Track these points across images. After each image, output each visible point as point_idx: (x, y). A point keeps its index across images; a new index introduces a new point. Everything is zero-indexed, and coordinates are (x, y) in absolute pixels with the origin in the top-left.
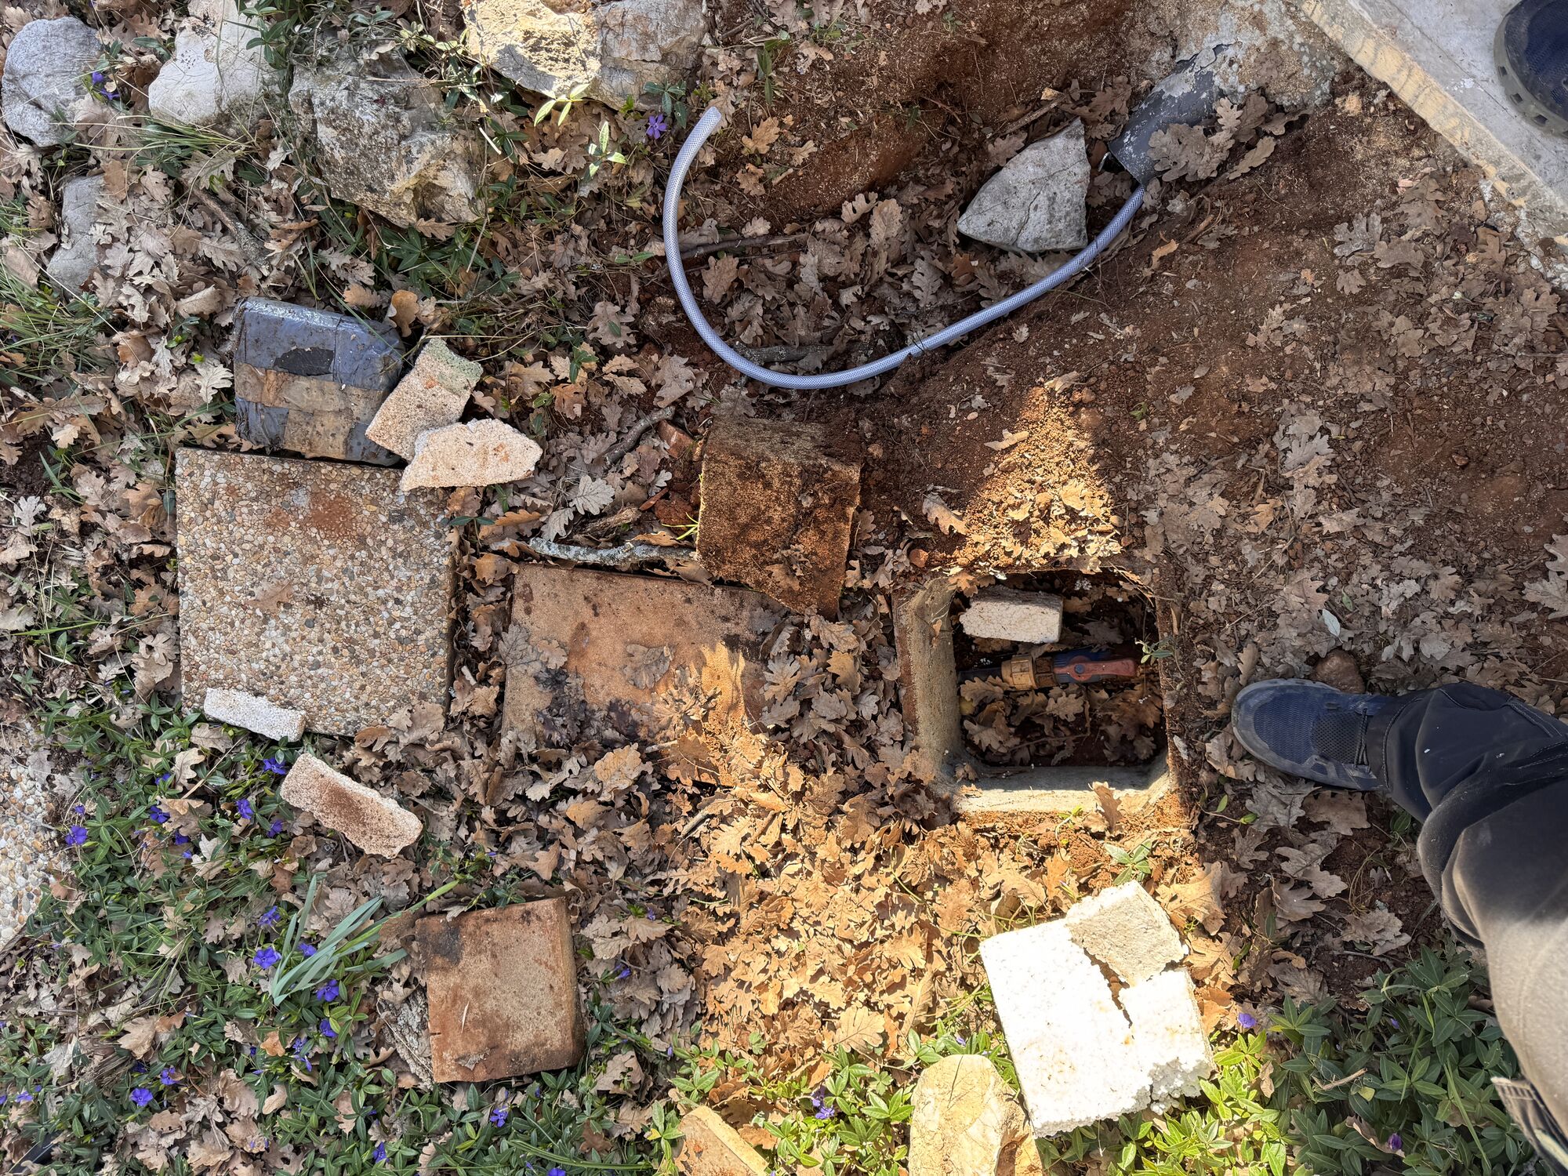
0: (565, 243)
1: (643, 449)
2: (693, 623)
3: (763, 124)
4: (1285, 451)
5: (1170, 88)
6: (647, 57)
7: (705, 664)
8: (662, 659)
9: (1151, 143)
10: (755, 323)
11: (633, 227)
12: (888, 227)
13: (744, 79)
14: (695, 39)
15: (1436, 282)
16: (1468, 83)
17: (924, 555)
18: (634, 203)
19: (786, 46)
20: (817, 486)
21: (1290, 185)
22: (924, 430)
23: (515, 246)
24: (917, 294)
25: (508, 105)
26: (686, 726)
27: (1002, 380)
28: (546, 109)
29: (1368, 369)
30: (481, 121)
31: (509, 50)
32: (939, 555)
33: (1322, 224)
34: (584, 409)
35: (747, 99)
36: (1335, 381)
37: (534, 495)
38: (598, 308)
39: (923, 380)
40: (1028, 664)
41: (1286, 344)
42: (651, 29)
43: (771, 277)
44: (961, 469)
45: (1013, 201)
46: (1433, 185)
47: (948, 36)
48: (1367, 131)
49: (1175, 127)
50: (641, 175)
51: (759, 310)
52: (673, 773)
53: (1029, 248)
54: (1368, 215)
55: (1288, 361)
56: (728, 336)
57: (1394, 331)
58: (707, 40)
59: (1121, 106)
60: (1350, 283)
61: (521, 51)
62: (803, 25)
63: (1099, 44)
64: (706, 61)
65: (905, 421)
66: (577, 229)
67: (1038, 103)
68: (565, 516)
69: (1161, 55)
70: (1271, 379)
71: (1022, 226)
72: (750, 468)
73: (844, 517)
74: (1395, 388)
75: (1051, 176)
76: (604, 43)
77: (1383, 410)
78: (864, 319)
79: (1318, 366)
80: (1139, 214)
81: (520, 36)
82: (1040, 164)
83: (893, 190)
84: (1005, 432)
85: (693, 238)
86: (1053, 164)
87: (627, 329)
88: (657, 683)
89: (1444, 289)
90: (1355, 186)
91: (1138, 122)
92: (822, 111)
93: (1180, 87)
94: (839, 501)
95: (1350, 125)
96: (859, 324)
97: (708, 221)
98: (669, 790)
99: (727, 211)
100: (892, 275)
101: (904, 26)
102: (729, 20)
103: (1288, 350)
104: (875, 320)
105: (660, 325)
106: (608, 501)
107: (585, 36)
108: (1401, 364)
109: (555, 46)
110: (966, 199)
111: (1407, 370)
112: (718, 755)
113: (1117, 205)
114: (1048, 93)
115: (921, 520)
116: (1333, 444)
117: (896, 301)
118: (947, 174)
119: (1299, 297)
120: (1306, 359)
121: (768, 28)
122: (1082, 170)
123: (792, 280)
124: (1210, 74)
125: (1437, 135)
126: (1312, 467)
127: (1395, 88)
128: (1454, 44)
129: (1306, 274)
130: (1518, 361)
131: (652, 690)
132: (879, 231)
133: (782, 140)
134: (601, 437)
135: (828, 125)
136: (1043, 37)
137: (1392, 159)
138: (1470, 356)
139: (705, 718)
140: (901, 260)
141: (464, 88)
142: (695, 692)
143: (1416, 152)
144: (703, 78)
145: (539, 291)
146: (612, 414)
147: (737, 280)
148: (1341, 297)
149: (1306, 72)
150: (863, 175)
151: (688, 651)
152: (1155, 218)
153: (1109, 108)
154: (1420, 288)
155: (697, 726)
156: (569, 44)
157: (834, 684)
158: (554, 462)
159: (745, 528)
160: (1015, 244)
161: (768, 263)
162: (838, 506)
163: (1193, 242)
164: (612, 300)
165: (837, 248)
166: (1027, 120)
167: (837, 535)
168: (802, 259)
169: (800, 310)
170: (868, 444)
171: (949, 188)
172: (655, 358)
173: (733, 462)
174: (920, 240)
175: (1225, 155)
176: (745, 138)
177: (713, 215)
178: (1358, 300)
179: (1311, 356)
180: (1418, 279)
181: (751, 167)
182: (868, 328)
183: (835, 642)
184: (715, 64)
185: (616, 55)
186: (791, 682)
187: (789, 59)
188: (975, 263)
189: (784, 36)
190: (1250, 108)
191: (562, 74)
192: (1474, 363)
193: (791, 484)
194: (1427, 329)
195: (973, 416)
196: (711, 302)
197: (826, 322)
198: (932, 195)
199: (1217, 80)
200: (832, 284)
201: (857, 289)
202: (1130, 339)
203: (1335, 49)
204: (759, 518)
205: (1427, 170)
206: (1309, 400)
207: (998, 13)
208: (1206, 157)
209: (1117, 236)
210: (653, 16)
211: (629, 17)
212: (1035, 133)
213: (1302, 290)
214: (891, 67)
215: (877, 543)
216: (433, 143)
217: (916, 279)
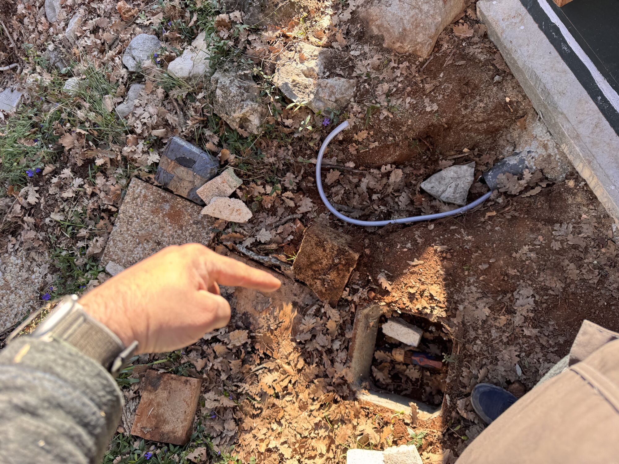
0: (284, 150)
1: (287, 225)
2: (283, 292)
3: (362, 132)
4: (517, 299)
5: (510, 160)
6: (330, 99)
7: (282, 309)
8: (268, 302)
9: (498, 177)
10: (340, 196)
11: (308, 152)
12: (396, 178)
13: (360, 115)
14: (348, 98)
15: (589, 255)
16: (613, 188)
17: (373, 294)
18: (311, 144)
19: (378, 108)
20: (342, 256)
21: (542, 205)
22: (387, 249)
23: (268, 146)
24: (400, 203)
25: (280, 101)
26: (268, 330)
27: (419, 241)
28: (291, 105)
29: (555, 279)
30: (270, 103)
31: (286, 84)
32: (379, 296)
33: (550, 222)
34: (271, 206)
35: (359, 122)
36: (542, 279)
37: (244, 230)
38: (288, 174)
39: (392, 232)
40: (403, 352)
41: (527, 260)
42: (335, 91)
43: (350, 182)
44: (396, 268)
45: (443, 182)
46: (595, 220)
47: (435, 120)
48: (575, 194)
49: (507, 174)
50: (317, 136)
51: (343, 192)
52: (257, 346)
53: (444, 200)
54: (568, 224)
55: (526, 266)
56: (329, 197)
57: (568, 268)
58: (352, 100)
59: (491, 162)
60: (556, 246)
61: (290, 85)
62: (386, 104)
63: (488, 139)
64: (350, 106)
65: (381, 244)
66: (290, 147)
67: (461, 152)
68: (252, 240)
69: (509, 148)
70: (518, 271)
71: (444, 191)
72: (320, 242)
73: (348, 270)
74: (564, 289)
75: (459, 178)
76: (318, 91)
77: (557, 296)
78: (378, 206)
79: (537, 272)
80: (488, 200)
81: (291, 80)
82: (456, 172)
83: (402, 167)
84: (415, 259)
85: (327, 161)
86: (461, 174)
87: (295, 184)
88: (263, 310)
89: (591, 259)
90: (566, 212)
91: (495, 169)
92: (384, 133)
93: (513, 161)
94: (348, 264)
95: (569, 190)
96: (376, 207)
97: (334, 158)
98: (254, 352)
99: (342, 156)
100: (393, 195)
101: (420, 113)
102: (362, 95)
103: (527, 262)
104: (382, 208)
105: (307, 186)
106: (268, 239)
107: (312, 87)
108: (568, 281)
109: (301, 87)
110: (426, 177)
111: (570, 284)
112: (276, 345)
113: (481, 195)
114: (466, 150)
115: (376, 281)
116: (535, 302)
117: (392, 204)
118: (422, 167)
119: (536, 245)
120: (533, 268)
121: (374, 101)
122: (471, 179)
123: (357, 185)
124: (524, 160)
125: (600, 203)
126: (525, 308)
127: (588, 183)
128: (611, 173)
129: (540, 238)
130: (613, 293)
131: (261, 312)
132: (392, 178)
133: (367, 138)
134: (274, 217)
135: (385, 138)
136: (468, 131)
137: (582, 207)
138: (595, 286)
139: (276, 329)
140: (398, 191)
141: (268, 91)
142: (275, 318)
143: (591, 207)
144: (347, 111)
145: (270, 163)
146: (280, 211)
147: (338, 180)
148: (551, 249)
149: (559, 168)
150: (392, 158)
151: (278, 302)
152: (493, 203)
153: (487, 161)
154: (582, 255)
155: (272, 331)
156: (306, 88)
157: (326, 332)
158: (255, 221)
159: (312, 263)
160: (439, 197)
161: (351, 177)
162: (347, 266)
163: (502, 214)
164: (294, 173)
165: (376, 180)
166: (456, 157)
167: (344, 276)
168: (363, 179)
169: (357, 196)
170: (365, 248)
171: (422, 172)
172: (301, 196)
173: (315, 238)
174: (406, 186)
175: (523, 188)
176: (355, 135)
177: (337, 156)
178: (557, 252)
179: (535, 267)
180: (582, 252)
181: (354, 144)
182: (379, 210)
183: (331, 316)
184: (352, 108)
185: (320, 95)
186: (311, 326)
187: (378, 113)
188: (423, 199)
189: (378, 105)
190: (536, 175)
191: (301, 96)
192: (596, 289)
193: (333, 253)
194: (581, 271)
195: (405, 250)
196: (327, 184)
197: (365, 203)
198: (415, 172)
199: (526, 162)
200: (371, 191)
201: (379, 195)
202: (470, 241)
203: (570, 163)
204: (318, 261)
205: (594, 214)
206: (530, 283)
207: (454, 118)
208: (516, 187)
209: (477, 205)
210: (337, 87)
211: (329, 85)
212: (457, 162)
213: (538, 243)
214: (412, 125)
215: (358, 284)
216: (252, 105)
217: (401, 198)
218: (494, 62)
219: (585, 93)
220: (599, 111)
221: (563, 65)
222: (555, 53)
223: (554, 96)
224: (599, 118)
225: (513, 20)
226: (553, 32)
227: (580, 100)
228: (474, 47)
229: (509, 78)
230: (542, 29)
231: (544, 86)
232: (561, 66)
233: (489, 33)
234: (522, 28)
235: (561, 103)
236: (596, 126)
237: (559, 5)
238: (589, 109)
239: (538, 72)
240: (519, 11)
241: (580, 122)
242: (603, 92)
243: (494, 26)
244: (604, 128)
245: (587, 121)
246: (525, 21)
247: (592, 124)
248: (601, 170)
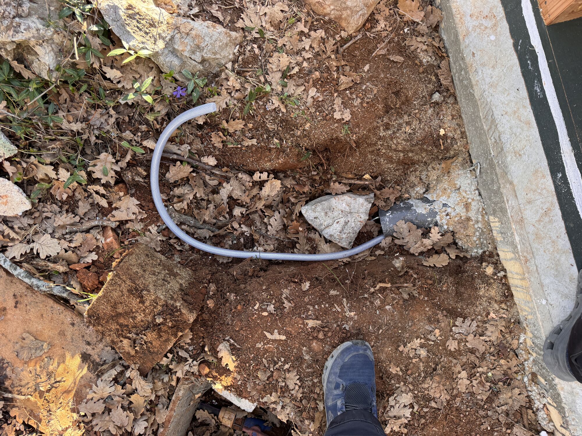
0: (102, 115)
1: (89, 236)
2: (69, 337)
3: (237, 120)
4: (392, 406)
5: (417, 207)
6: (193, 57)
7: (64, 362)
8: (41, 348)
9: (398, 224)
10: (185, 203)
11: (144, 128)
12: (271, 191)
13: (237, 95)
14: (223, 62)
15: (484, 363)
16: (544, 302)
17: (207, 370)
18: (150, 117)
19: (266, 93)
20: (169, 316)
21: (448, 288)
22: (239, 307)
23: (72, 100)
24: (269, 227)
25: (100, 35)
26: (35, 390)
27: (287, 304)
28: (118, 51)
29: (442, 387)
30: (79, 33)
31: (115, 8)
32: (215, 374)
33: (453, 314)
34: (68, 197)
35: (235, 105)
36: (426, 386)
37: (12, 228)
38: (103, 155)
39: (251, 277)
40: (233, 417)
41: (414, 357)
42: (203, 45)
43: (205, 184)
44: (247, 337)
45: (330, 214)
46: (504, 323)
47: (342, 134)
48: (489, 284)
49: (411, 224)
50: (161, 110)
51: (191, 197)
52: (13, 412)
53: (326, 236)
54: (473, 320)
55: (411, 365)
56: (168, 202)
57: (459, 376)
58: (229, 65)
59: (392, 198)
60: (452, 345)
61: (121, 13)
62: (280, 88)
63: (398, 170)
64: (223, 76)
65: (232, 297)
66: (112, 112)
67: (361, 178)
68: (24, 248)
69: (420, 189)
70: (401, 370)
71: (328, 226)
72: (137, 290)
73: (176, 335)
74: (448, 402)
75: (351, 213)
76: (172, 38)
77: (439, 410)
78: (240, 224)
79: (423, 375)
80: (377, 247)
81: (126, 5)
82: (349, 205)
83: (281, 175)
84: (276, 331)
85: (174, 148)
86: (354, 208)
87: (113, 174)
88: (30, 359)
89: (486, 368)
90: (473, 304)
91: (396, 210)
92: (268, 131)
93: (421, 209)
94: (177, 327)
95: (484, 277)
96: (236, 225)
97: (186, 145)
98: (6, 422)
99: (198, 145)
100: (262, 212)
101: (324, 118)
102: (246, 63)
103: (414, 361)
104: (244, 228)
105: (133, 180)
106: (53, 254)
107: (164, 27)
108: (455, 392)
109: (143, 22)
110: (311, 198)
111: (456, 396)
112: (45, 413)
113: (370, 237)
114: (367, 176)
115: (215, 352)
116: (413, 414)
117: (258, 224)
118: (308, 183)
119: (429, 340)
120: (419, 368)
121: (262, 79)
122: (364, 217)
123: (215, 191)
124: (436, 213)
125: (515, 304)
126: (399, 422)
127: (509, 275)
129: (437, 331)
130: (500, 417)
131: (26, 363)
132: (266, 190)
133: (243, 131)
134: (70, 215)
135: (267, 138)
136: (378, 155)
137: (493, 302)
138: (482, 404)
139: (48, 391)
140: (269, 207)
141: (77, 12)
142: (49, 375)
143: (503, 306)
144: (217, 83)
145: (72, 131)
146: (83, 207)
147: (187, 177)
148: (445, 349)
149: (475, 239)
150: (272, 165)
151: (58, 351)
152: (382, 253)
153: (388, 196)
154: (477, 362)
155: (41, 394)
156: (152, 25)
157: (128, 408)
158: (37, 214)
159: (119, 315)
160: (322, 231)
161: (207, 177)
162: (174, 329)
163: (398, 288)
164: (114, 154)
165: (244, 188)
166: (353, 182)
167: (167, 340)
168: (225, 184)
169: (211, 206)
170: (209, 298)
171: (306, 189)
172: (122, 194)
173: (128, 282)
174: (282, 202)
175: (425, 250)
176: (224, 122)
177: (190, 144)
178: (451, 354)
179: (422, 369)
180: (477, 357)
181: (221, 134)
182: (239, 230)
183: (139, 389)
184: (227, 79)
185: (176, 47)
186: (106, 395)
187: (265, 99)
188: (301, 229)
189: (268, 88)
190: (445, 238)
191: (140, 39)
192: (483, 407)
193: (155, 307)
194: (471, 382)
195: (265, 314)
196: (168, 181)
197: (221, 218)
198: (297, 188)
199: (438, 218)
200: (233, 202)
201: (244, 210)
202: (351, 318)
203: (493, 240)
204: (129, 313)
205: (504, 316)
206: (412, 388)
207: (368, 137)
208: (417, 245)
209: (363, 252)
210: (207, 39)
211: (193, 32)
212: (353, 190)
213: (433, 338)
214: (309, 132)
215: (187, 351)
217: (272, 220)
218: (439, 72)
219: (545, 163)
220: (554, 193)
221: (528, 114)
222: (524, 93)
223: (507, 154)
224: (552, 203)
225: (484, 22)
226: (529, 59)
227: (536, 171)
228: (419, 39)
229: (451, 100)
230: (516, 50)
231: (499, 137)
232: (526, 114)
233: (442, 25)
234: (493, 38)
235: (513, 168)
236: (546, 213)
237: (546, 23)
238: (543, 186)
239: (497, 114)
240: (494, 11)
241: (529, 203)
242: (566, 169)
243: (457, 20)
244: (554, 218)
245: (538, 202)
246: (499, 29)
247: (542, 209)
248: (536, 275)
